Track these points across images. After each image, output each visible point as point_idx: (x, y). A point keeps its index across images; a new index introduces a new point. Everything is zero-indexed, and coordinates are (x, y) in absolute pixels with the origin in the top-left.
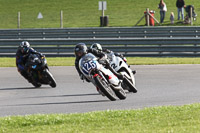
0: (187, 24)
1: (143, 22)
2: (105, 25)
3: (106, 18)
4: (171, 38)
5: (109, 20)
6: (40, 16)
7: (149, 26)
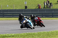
0: (50, 8)
1: (37, 8)
3: (27, 6)
4: (46, 12)
6: (8, 6)
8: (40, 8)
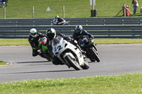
1: (121, 14)
2: (95, 16)
3: (95, 11)
4: (141, 25)
5: (97, 12)
6: (48, 9)
7: (125, 17)
8: (127, 15)
